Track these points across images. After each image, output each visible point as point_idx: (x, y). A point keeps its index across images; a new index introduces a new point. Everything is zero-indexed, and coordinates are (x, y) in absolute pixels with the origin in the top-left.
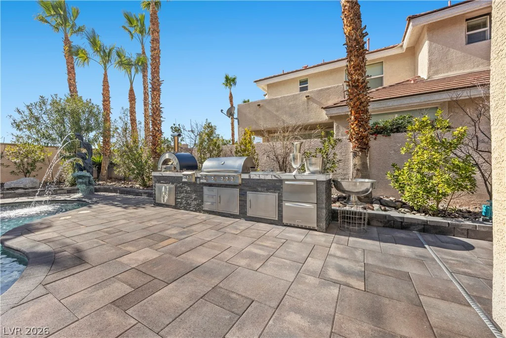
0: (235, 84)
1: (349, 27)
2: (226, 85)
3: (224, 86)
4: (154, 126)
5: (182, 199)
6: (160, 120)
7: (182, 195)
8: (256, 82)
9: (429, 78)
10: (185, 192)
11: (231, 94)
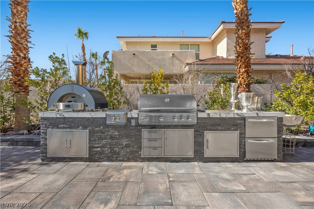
0: (87, 37)
1: (242, 4)
2: (79, 37)
3: (76, 37)
4: (18, 51)
5: (103, 147)
6: (27, 45)
7: (104, 142)
8: (118, 37)
9: (227, 57)
10: (108, 137)
11: (83, 45)
